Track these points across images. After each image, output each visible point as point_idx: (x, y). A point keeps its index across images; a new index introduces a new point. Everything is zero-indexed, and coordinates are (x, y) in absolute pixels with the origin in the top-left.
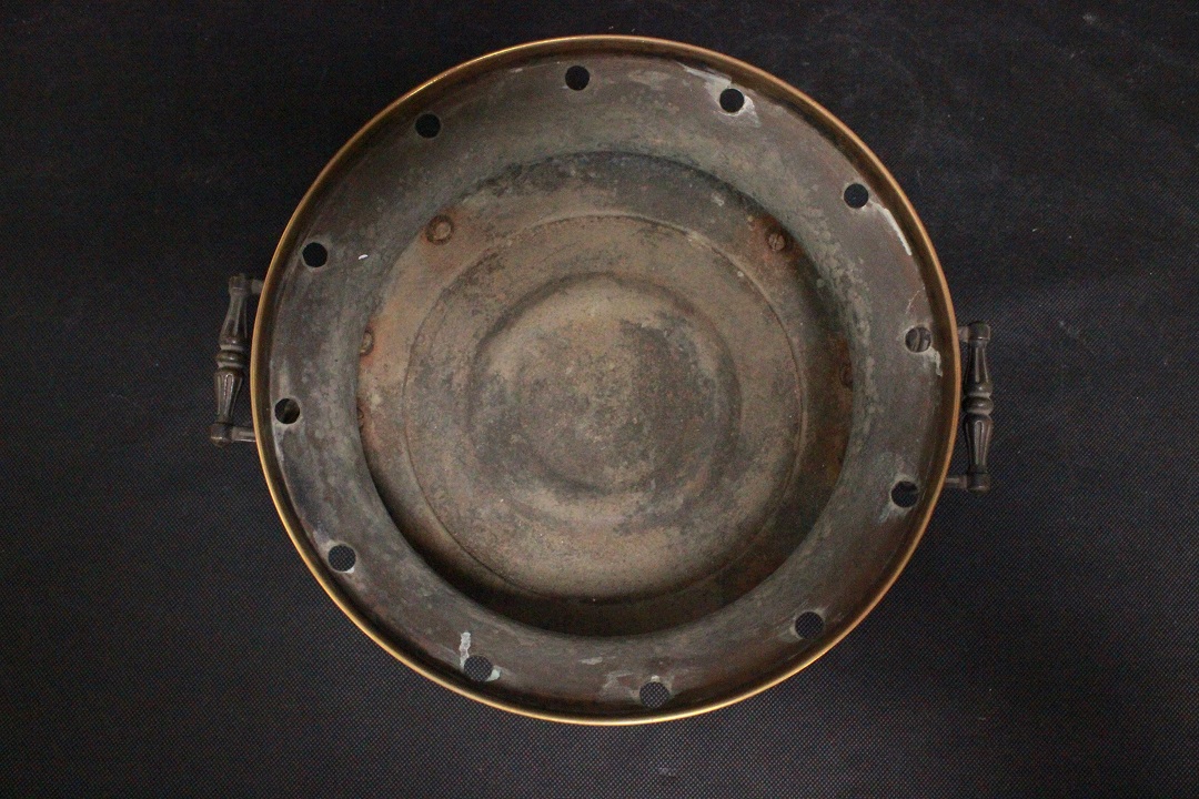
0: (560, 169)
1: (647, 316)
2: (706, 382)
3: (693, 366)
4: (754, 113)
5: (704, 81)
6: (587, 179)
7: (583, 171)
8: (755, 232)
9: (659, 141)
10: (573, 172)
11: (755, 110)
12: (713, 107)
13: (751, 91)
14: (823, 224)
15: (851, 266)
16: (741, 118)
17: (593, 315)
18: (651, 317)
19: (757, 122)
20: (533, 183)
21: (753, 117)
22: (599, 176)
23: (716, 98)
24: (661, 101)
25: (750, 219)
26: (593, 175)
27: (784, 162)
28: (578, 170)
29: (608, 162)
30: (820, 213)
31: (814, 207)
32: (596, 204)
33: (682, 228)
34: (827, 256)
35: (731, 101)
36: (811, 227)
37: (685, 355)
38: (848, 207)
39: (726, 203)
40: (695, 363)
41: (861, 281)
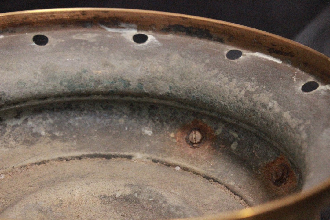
0: (34, 131)
1: (119, 188)
2: (177, 209)
3: (164, 205)
4: (155, 41)
5: (120, 34)
6: (54, 137)
7: (50, 132)
8: (179, 141)
9: (100, 72)
10: (43, 133)
11: (156, 39)
12: (131, 43)
13: (150, 32)
14: (220, 75)
15: (248, 84)
16: (149, 45)
17: (77, 196)
18: (122, 187)
19: (159, 44)
20: (16, 140)
21: (156, 42)
22: (62, 135)
23: (131, 39)
24: (96, 46)
25: (172, 135)
26: (57, 134)
27: (184, 57)
28: (46, 131)
29: (66, 124)
30: (216, 71)
31: (211, 71)
32: (64, 151)
33: (127, 154)
34: (231, 91)
35: (140, 39)
36: (213, 82)
37: (156, 201)
38: (231, 61)
39: (153, 131)
40: (165, 202)
41: (258, 87)
